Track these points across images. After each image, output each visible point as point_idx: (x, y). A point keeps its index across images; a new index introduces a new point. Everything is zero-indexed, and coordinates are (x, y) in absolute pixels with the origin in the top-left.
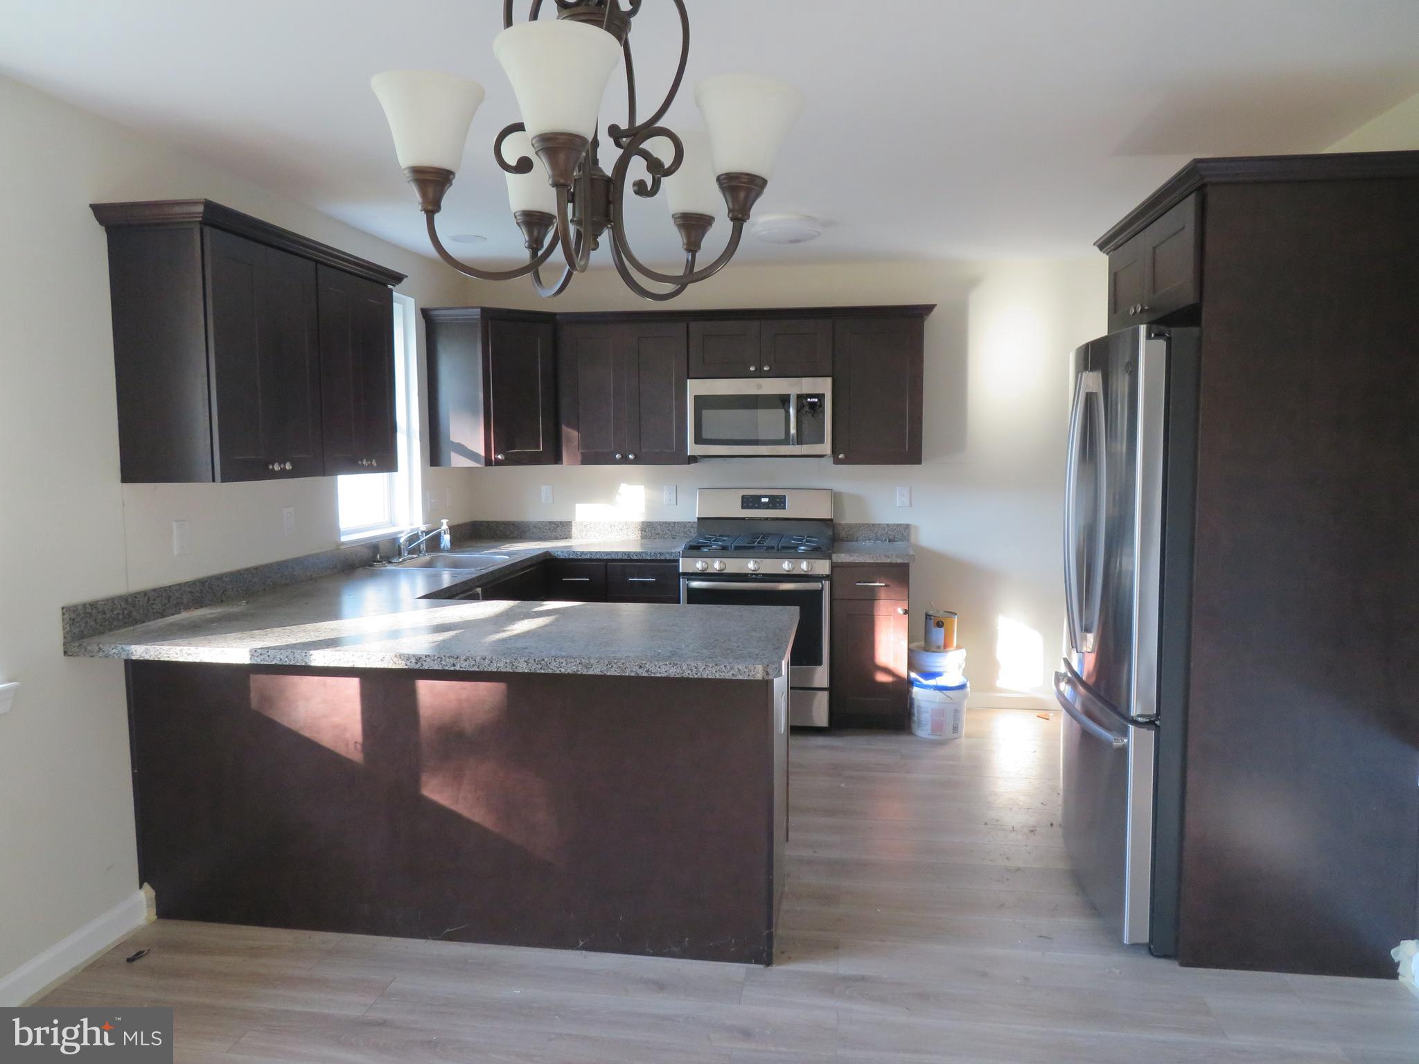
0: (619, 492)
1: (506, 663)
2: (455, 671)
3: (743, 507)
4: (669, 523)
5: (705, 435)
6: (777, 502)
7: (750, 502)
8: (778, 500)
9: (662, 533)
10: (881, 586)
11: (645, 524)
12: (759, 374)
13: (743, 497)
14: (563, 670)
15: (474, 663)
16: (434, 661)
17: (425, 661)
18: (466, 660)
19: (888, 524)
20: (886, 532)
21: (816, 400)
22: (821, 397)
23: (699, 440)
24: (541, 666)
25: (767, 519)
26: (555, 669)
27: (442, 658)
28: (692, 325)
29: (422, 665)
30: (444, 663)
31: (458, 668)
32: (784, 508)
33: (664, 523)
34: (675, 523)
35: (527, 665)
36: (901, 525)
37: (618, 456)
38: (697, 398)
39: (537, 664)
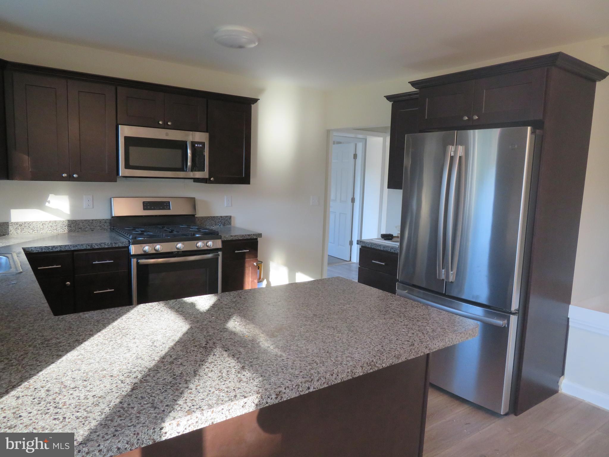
0: (48, 200)
1: (348, 372)
2: (310, 393)
3: (144, 209)
4: (89, 221)
5: (131, 163)
6: (165, 205)
7: (147, 206)
8: (165, 204)
9: (83, 228)
10: (247, 252)
11: (71, 222)
12: (165, 126)
13: (144, 203)
14: (384, 365)
15: (324, 381)
16: (292, 390)
17: (285, 393)
18: (318, 381)
19: (221, 216)
20: (220, 220)
21: (201, 146)
22: (203, 144)
23: (128, 166)
24: (370, 367)
25: (156, 216)
26: (380, 366)
27: (299, 385)
28: (119, 88)
29: (282, 397)
30: (300, 389)
31: (311, 390)
32: (170, 209)
33: (86, 220)
34: (93, 220)
35: (362, 369)
36: (228, 216)
37: (64, 175)
38: (127, 139)
39: (369, 366)
